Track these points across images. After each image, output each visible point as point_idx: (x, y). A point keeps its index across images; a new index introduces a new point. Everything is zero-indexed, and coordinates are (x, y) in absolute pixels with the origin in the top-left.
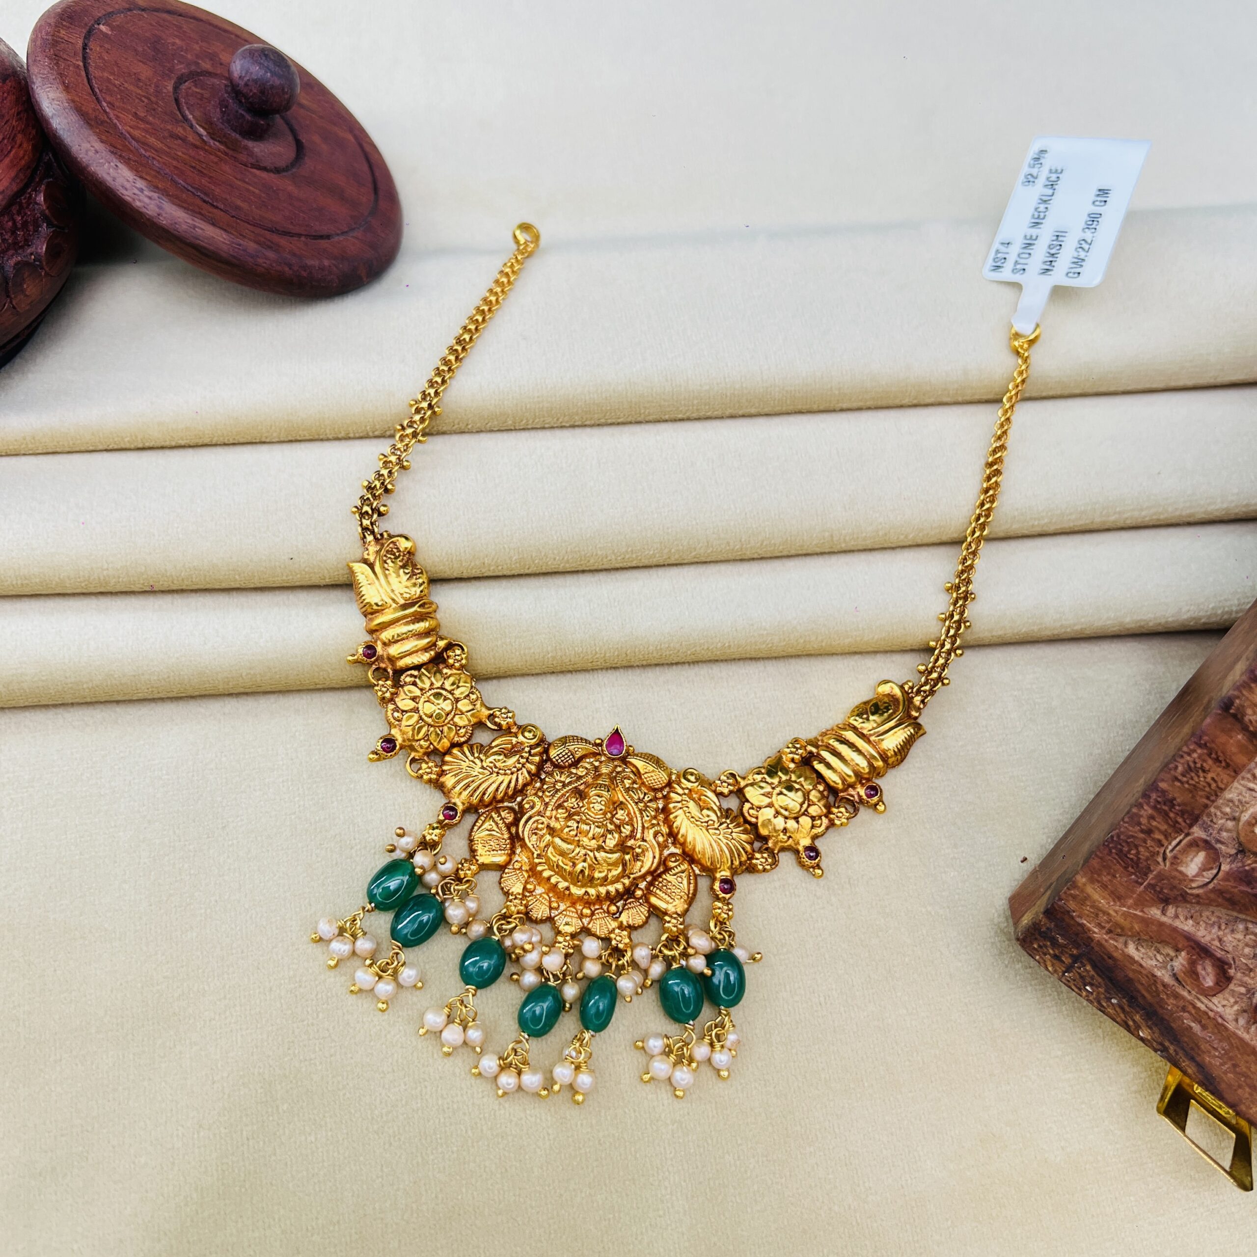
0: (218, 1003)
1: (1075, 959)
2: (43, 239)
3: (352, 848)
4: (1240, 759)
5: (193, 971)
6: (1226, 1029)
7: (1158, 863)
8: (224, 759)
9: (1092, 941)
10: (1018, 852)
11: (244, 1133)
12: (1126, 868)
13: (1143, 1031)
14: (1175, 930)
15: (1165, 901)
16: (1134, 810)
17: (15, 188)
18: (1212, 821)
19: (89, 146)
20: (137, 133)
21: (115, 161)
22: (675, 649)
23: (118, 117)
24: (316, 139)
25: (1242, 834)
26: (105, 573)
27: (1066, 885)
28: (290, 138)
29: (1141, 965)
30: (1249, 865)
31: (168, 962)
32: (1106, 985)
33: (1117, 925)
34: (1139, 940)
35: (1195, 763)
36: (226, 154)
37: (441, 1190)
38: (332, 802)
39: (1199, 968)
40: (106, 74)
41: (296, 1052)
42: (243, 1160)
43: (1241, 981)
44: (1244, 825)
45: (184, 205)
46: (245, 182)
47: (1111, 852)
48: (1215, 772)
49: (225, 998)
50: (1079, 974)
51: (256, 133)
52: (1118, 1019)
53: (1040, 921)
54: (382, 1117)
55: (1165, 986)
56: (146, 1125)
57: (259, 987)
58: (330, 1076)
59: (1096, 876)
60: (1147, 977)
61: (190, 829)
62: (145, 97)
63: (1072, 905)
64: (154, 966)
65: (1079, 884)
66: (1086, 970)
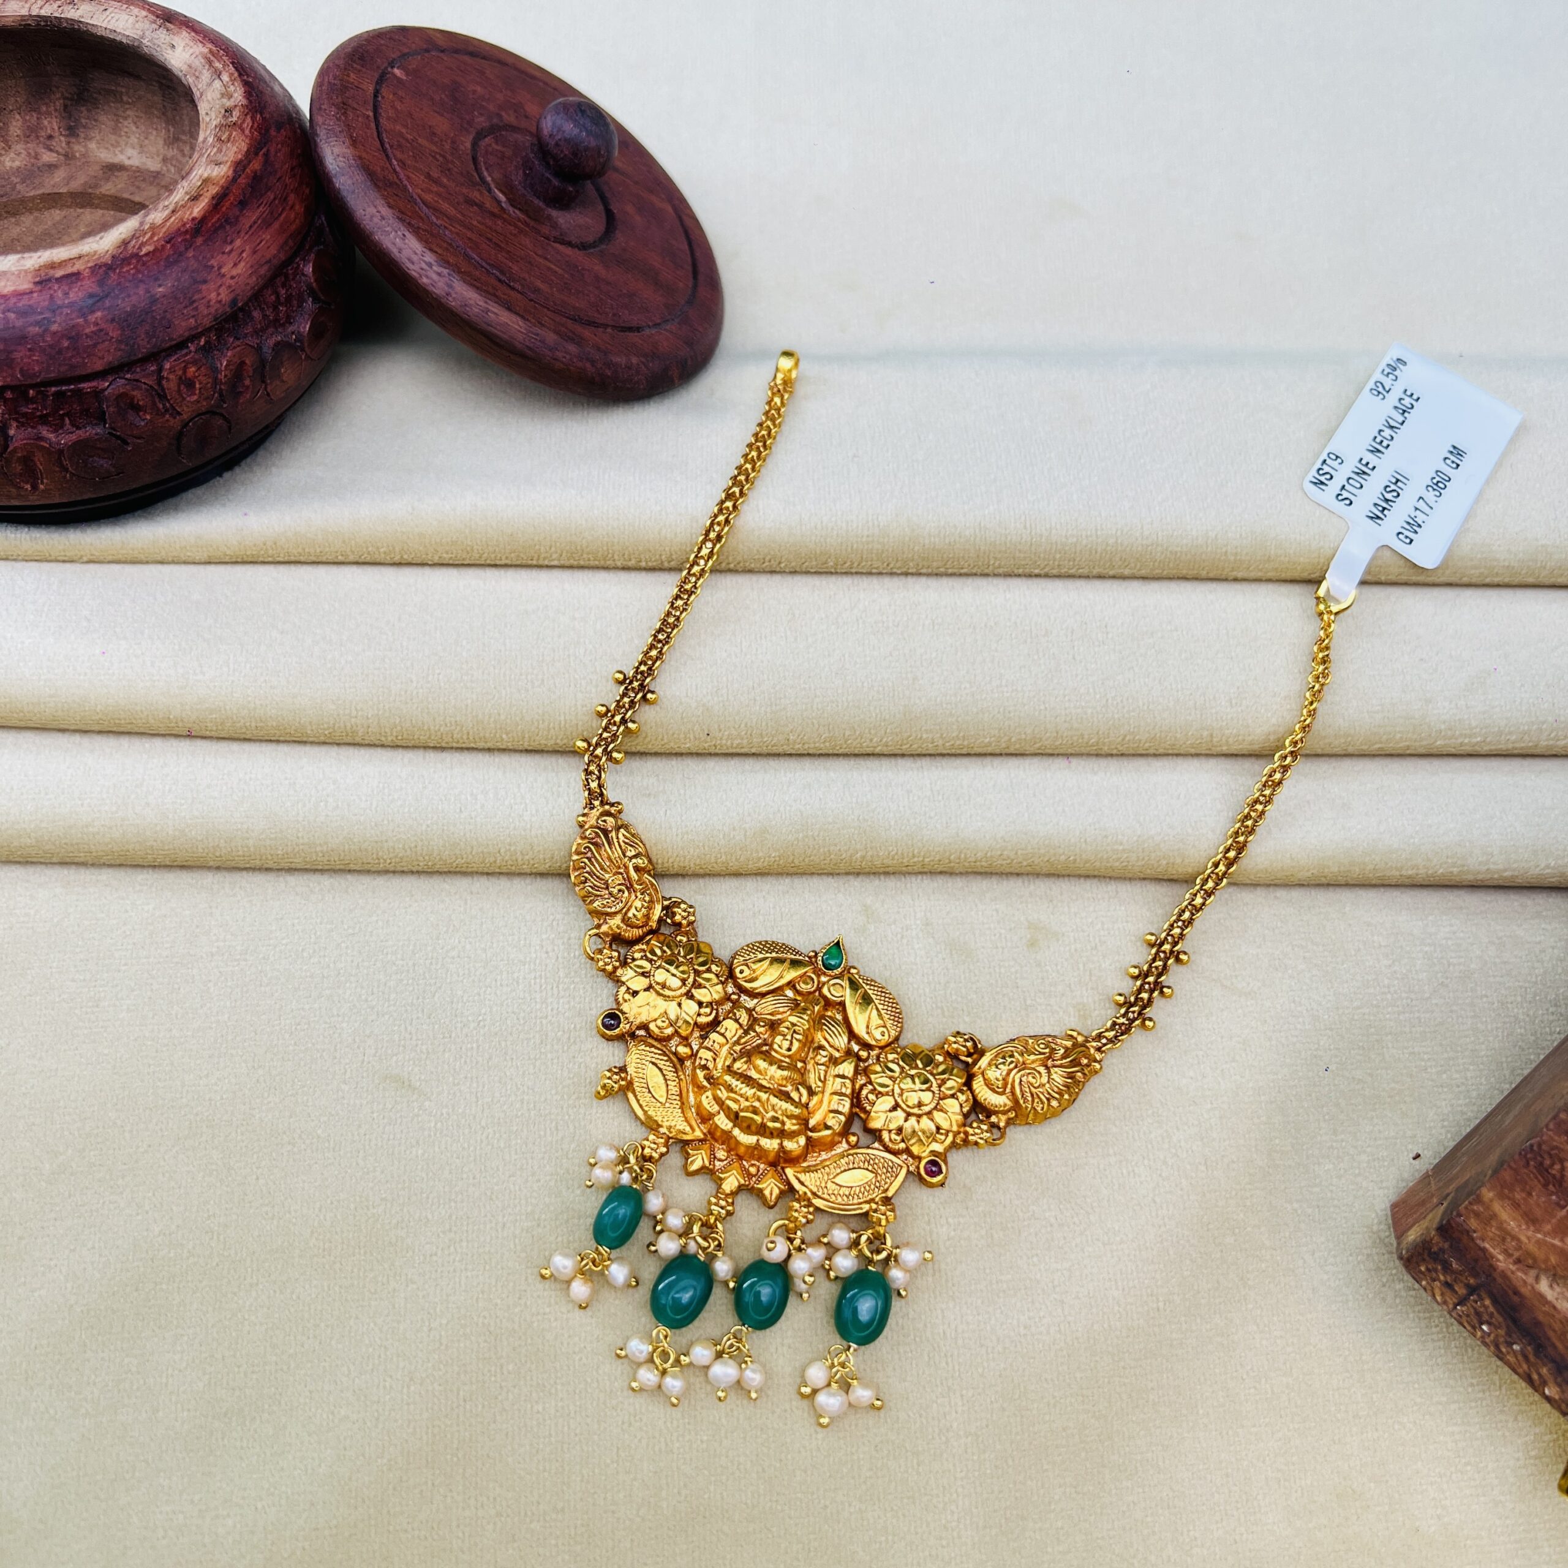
0: (441, 1235)
1: (1472, 1290)
2: (307, 316)
5: (415, 1194)
9: (1495, 1270)
10: (1410, 1147)
11: (461, 1393)
12: (1545, 1186)
13: (1549, 1389)
16: (1562, 1116)
17: (282, 256)
19: (374, 210)
20: (428, 197)
21: (403, 230)
23: (408, 178)
24: (630, 209)
27: (1467, 1197)
28: (601, 207)
29: (1555, 1308)
32: (1508, 1327)
33: (1528, 1254)
34: (1555, 1278)
36: (527, 225)
37: (685, 1485)
40: (398, 127)
42: (458, 1425)
45: (477, 285)
46: (546, 259)
47: (1528, 1163)
49: (450, 1230)
50: (1475, 1309)
51: (563, 201)
52: (1520, 1371)
53: (1431, 1240)
56: (349, 1371)
57: (491, 1222)
58: (566, 1336)
59: (1506, 1191)
60: (1562, 1323)
61: (425, 1027)
62: (441, 155)
63: (1473, 1223)
64: (371, 1185)
65: (1485, 1199)
66: (1483, 1305)
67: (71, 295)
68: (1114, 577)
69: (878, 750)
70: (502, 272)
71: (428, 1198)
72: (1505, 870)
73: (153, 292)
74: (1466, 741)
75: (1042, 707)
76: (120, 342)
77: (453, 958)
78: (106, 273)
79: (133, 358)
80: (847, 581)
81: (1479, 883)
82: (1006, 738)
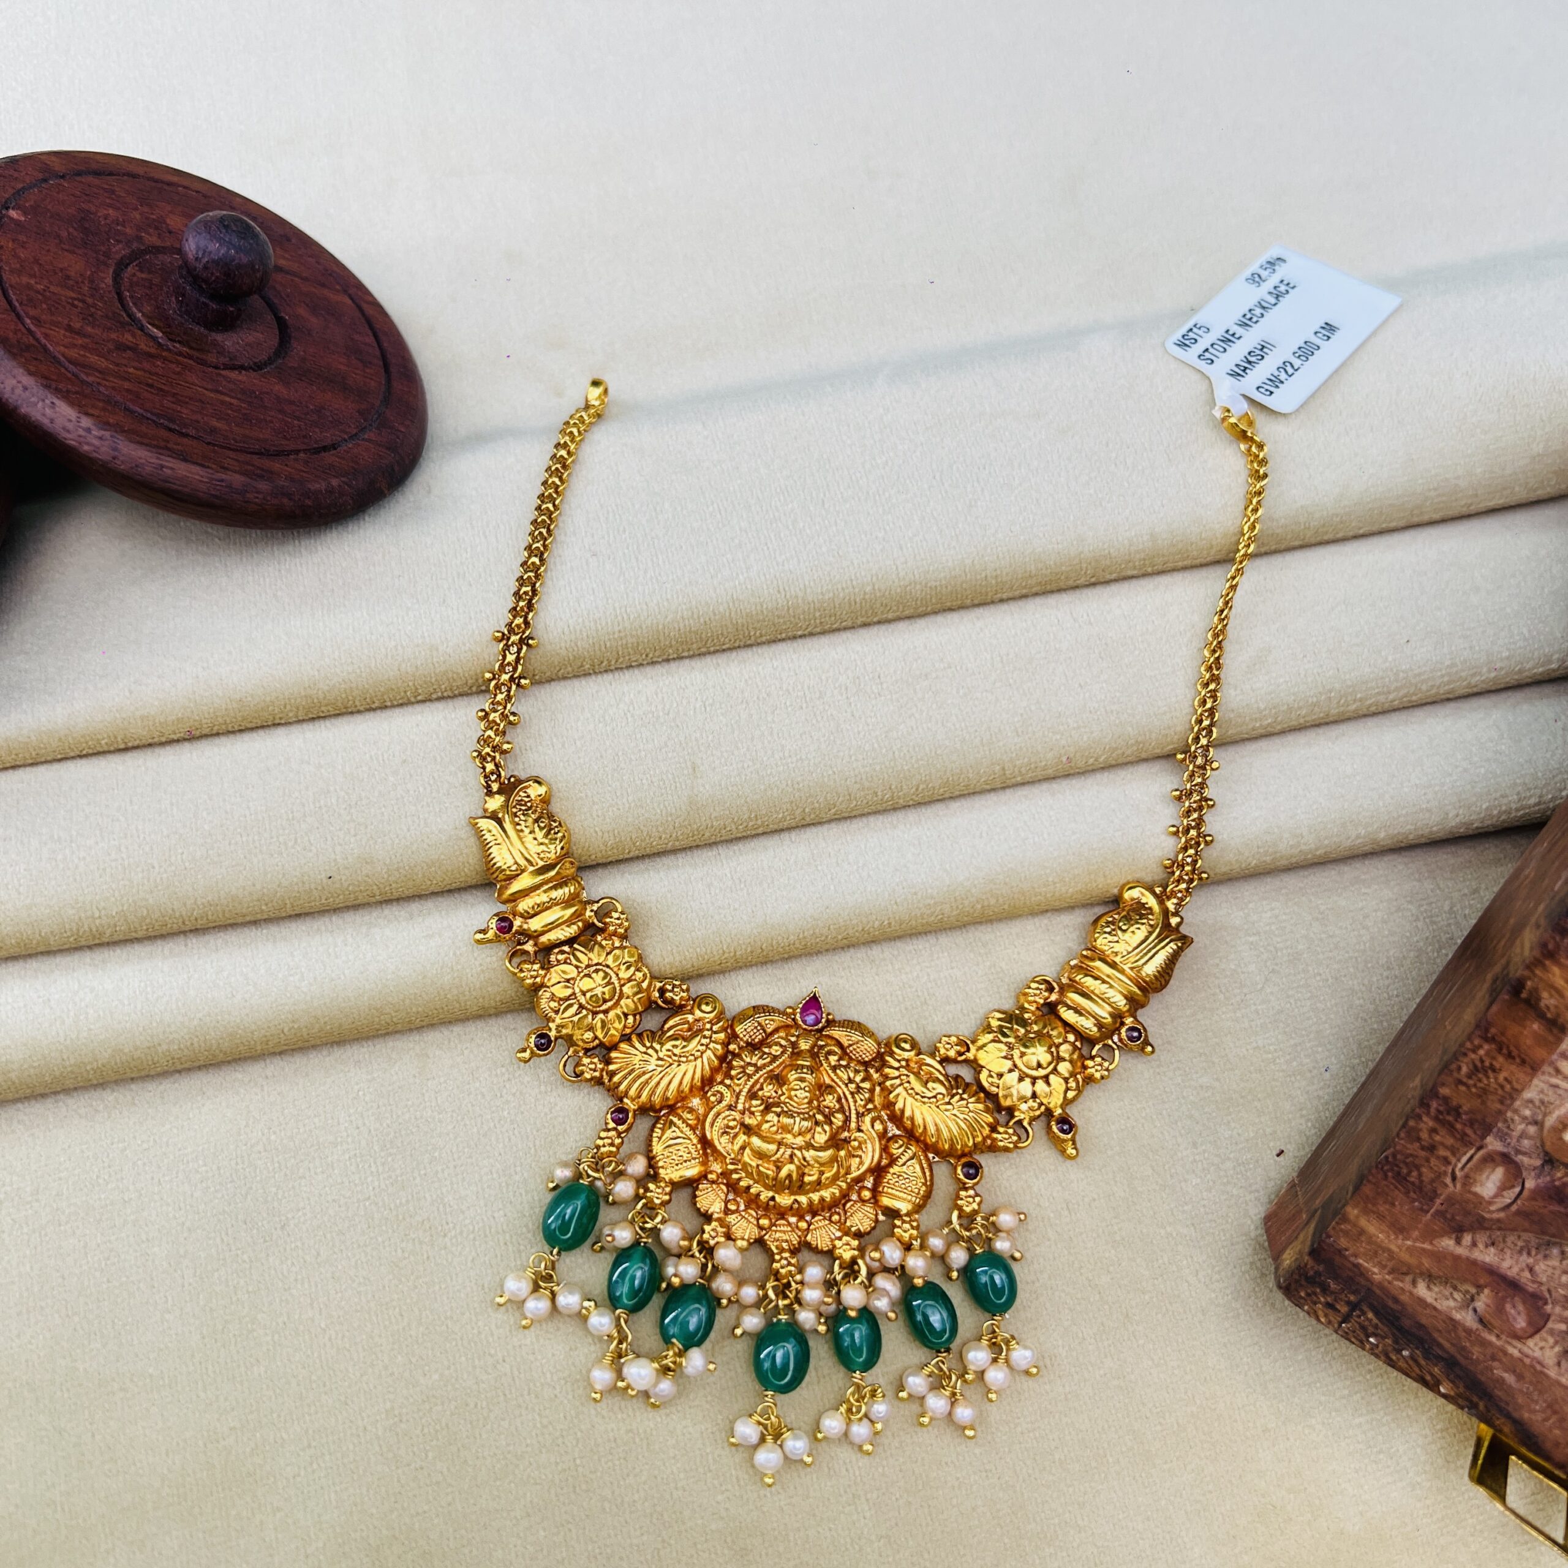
0: (302, 1454)
1: (1353, 1306)
3: (445, 1236)
4: (1539, 1053)
5: (265, 1416)
6: (1547, 1376)
7: (1446, 1185)
8: (273, 1137)
9: (1372, 1283)
10: (1272, 1144)
12: (1407, 1193)
13: (1444, 1387)
14: (1474, 1263)
15: (1458, 1231)
16: (1412, 1123)
18: (1508, 1127)
19: (14, 382)
20: (73, 353)
21: (51, 398)
22: (822, 935)
23: (46, 336)
24: (302, 311)
25: (1548, 1144)
26: (98, 922)
27: (1333, 1219)
28: (270, 317)
29: (1435, 1308)
30: (1560, 1179)
31: (233, 1409)
32: (1394, 1335)
33: (1401, 1262)
34: (1431, 1278)
35: (1482, 1061)
36: (191, 357)
38: (414, 1179)
39: (1508, 1307)
40: (25, 280)
43: (1560, 1316)
44: (1549, 1131)
45: (146, 441)
46: (218, 391)
47: (1386, 1176)
48: (1508, 1071)
49: (309, 1446)
50: (1359, 1324)
51: (226, 323)
52: (1414, 1375)
53: (1306, 1265)
55: (1469, 1331)
57: (350, 1427)
58: (451, 1530)
59: (1370, 1206)
60: (1444, 1322)
62: (79, 300)
63: (1343, 1242)
64: (216, 1416)
65: (1352, 1217)
66: (1368, 1319)
70: (171, 420)
71: (279, 1417)
75: (830, 772)
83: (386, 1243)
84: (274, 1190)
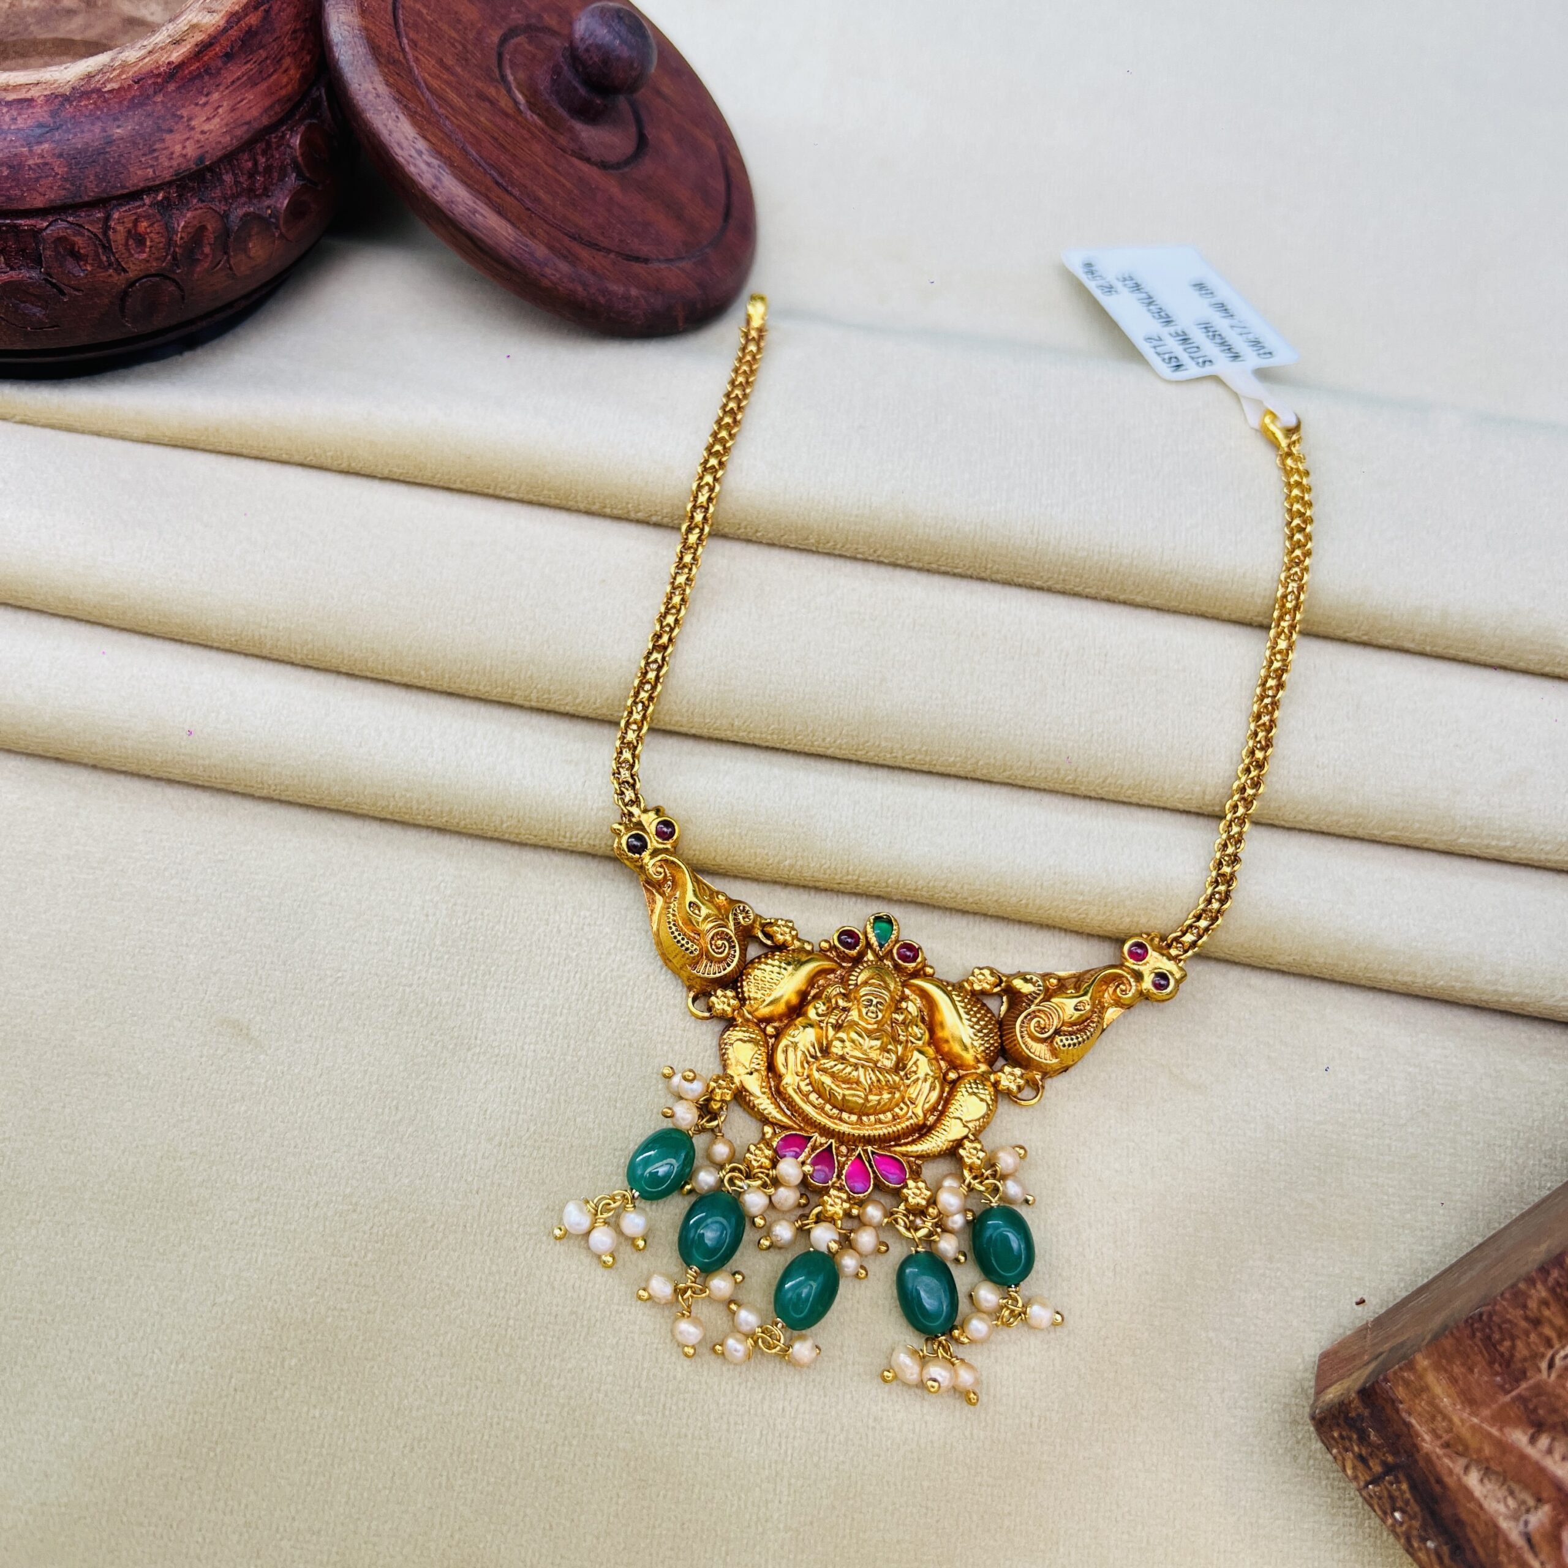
0: (248, 1203)
1: (1388, 1469)
2: (286, 192)
3: (469, 1049)
5: (229, 1154)
7: (1539, 1370)
8: (343, 894)
9: (1418, 1451)
10: (1355, 1289)
11: (233, 1380)
12: (1491, 1363)
14: (1541, 1470)
15: (1538, 1427)
16: (1522, 1286)
17: (265, 121)
19: (370, 87)
20: (435, 84)
21: (397, 111)
23: (417, 60)
24: (667, 137)
27: (1399, 1361)
28: (633, 129)
29: (1481, 1506)
31: (201, 1135)
32: (1424, 1519)
33: (1459, 1439)
34: (1487, 1472)
36: (543, 132)
37: (460, 1529)
38: (462, 984)
41: (327, 1294)
42: (223, 1416)
45: (469, 182)
46: (558, 171)
47: (1473, 1335)
49: (258, 1199)
50: (1389, 1492)
51: (589, 114)
53: (1350, 1402)
54: (411, 1411)
55: (1509, 1545)
56: (117, 1336)
57: (304, 1197)
58: (361, 1338)
59: (1444, 1362)
60: (1486, 1524)
61: (277, 973)
62: (460, 43)
63: (1401, 1392)
64: (183, 1135)
65: (1418, 1367)
66: (1400, 1489)
67: (20, 120)
68: (1124, 603)
69: (829, 752)
70: (501, 174)
71: (241, 1159)
72: (1515, 994)
73: (110, 133)
74: (1494, 843)
76: (66, 180)
77: (324, 904)
78: (62, 104)
79: (78, 200)
80: (828, 563)
81: (1484, 1004)
82: (973, 760)
83: (410, 1035)
84: (323, 943)
